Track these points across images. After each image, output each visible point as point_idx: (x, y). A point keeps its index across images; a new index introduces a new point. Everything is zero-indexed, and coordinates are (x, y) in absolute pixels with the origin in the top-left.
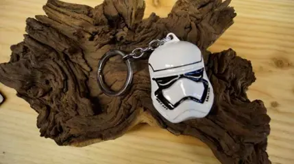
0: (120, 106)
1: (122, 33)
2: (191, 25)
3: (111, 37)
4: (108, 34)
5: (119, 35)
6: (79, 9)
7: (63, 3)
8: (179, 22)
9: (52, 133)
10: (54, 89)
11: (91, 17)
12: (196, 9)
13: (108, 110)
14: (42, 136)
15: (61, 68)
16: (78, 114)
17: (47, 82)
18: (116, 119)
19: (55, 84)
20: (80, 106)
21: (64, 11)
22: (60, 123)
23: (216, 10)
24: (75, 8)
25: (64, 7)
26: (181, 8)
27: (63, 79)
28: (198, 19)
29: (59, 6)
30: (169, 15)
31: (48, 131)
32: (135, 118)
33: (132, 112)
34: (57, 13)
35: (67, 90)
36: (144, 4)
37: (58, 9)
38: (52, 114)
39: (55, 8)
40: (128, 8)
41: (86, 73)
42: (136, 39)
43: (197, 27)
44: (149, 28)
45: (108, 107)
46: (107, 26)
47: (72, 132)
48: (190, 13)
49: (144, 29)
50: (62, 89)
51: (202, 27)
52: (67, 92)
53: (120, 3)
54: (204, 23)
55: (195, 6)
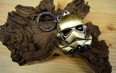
0: (46, 46)
2: (73, 12)
3: (42, 18)
6: (29, 8)
7: (23, 6)
9: (17, 59)
10: (18, 41)
11: (34, 11)
13: (41, 49)
14: (13, 61)
15: (21, 32)
16: (29, 50)
17: (16, 38)
19: (19, 39)
20: (29, 47)
21: (23, 9)
22: (21, 55)
23: (83, 7)
24: (28, 8)
26: (69, 6)
27: (22, 36)
28: (76, 10)
29: (21, 7)
30: (65, 8)
31: (15, 59)
32: (53, 51)
33: (52, 49)
34: (21, 10)
35: (24, 41)
36: (55, 6)
38: (17, 51)
39: (20, 8)
40: (49, 7)
41: (32, 34)
43: (76, 13)
44: (57, 14)
45: (41, 47)
47: (26, 58)
48: (73, 8)
50: (22, 41)
51: (78, 13)
53: (45, 5)
54: (78, 12)
55: (75, 6)
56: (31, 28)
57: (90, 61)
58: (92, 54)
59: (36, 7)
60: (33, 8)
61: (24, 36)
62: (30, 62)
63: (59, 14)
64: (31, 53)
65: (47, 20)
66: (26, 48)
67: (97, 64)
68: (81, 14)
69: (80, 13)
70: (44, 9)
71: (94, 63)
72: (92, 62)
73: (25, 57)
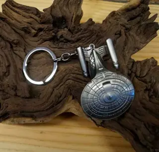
0: (52, 93)
1: (63, 32)
2: (120, 32)
3: (54, 34)
4: (51, 32)
5: (59, 34)
6: (29, 10)
7: (18, 4)
8: (111, 28)
11: (39, 17)
12: (126, 21)
13: (41, 96)
15: (6, 56)
16: (16, 95)
18: (47, 104)
20: (18, 87)
21: (16, 9)
23: (143, 23)
24: (27, 9)
25: (18, 8)
26: (114, 18)
27: (7, 64)
28: (127, 29)
29: (14, 6)
30: (103, 21)
32: (63, 106)
33: (61, 101)
35: (9, 75)
36: (82, 13)
37: (13, 8)
40: (70, 13)
42: (73, 39)
43: (126, 35)
44: (85, 30)
45: (41, 94)
46: (52, 25)
47: (8, 110)
48: (121, 23)
49: (82, 31)
50: (5, 73)
51: (130, 35)
52: (9, 77)
53: (65, 8)
54: (132, 33)
55: (125, 18)
56: (25, 51)
57: (136, 139)
58: (145, 125)
59: (44, 10)
60: (37, 9)
61: (9, 66)
62: (15, 117)
63: (91, 31)
64: (20, 101)
65: (62, 39)
66: (12, 89)
67: (152, 148)
68: (137, 38)
69: (135, 35)
70: (60, 16)
71: (144, 143)
72: (141, 141)
73: (7, 106)
